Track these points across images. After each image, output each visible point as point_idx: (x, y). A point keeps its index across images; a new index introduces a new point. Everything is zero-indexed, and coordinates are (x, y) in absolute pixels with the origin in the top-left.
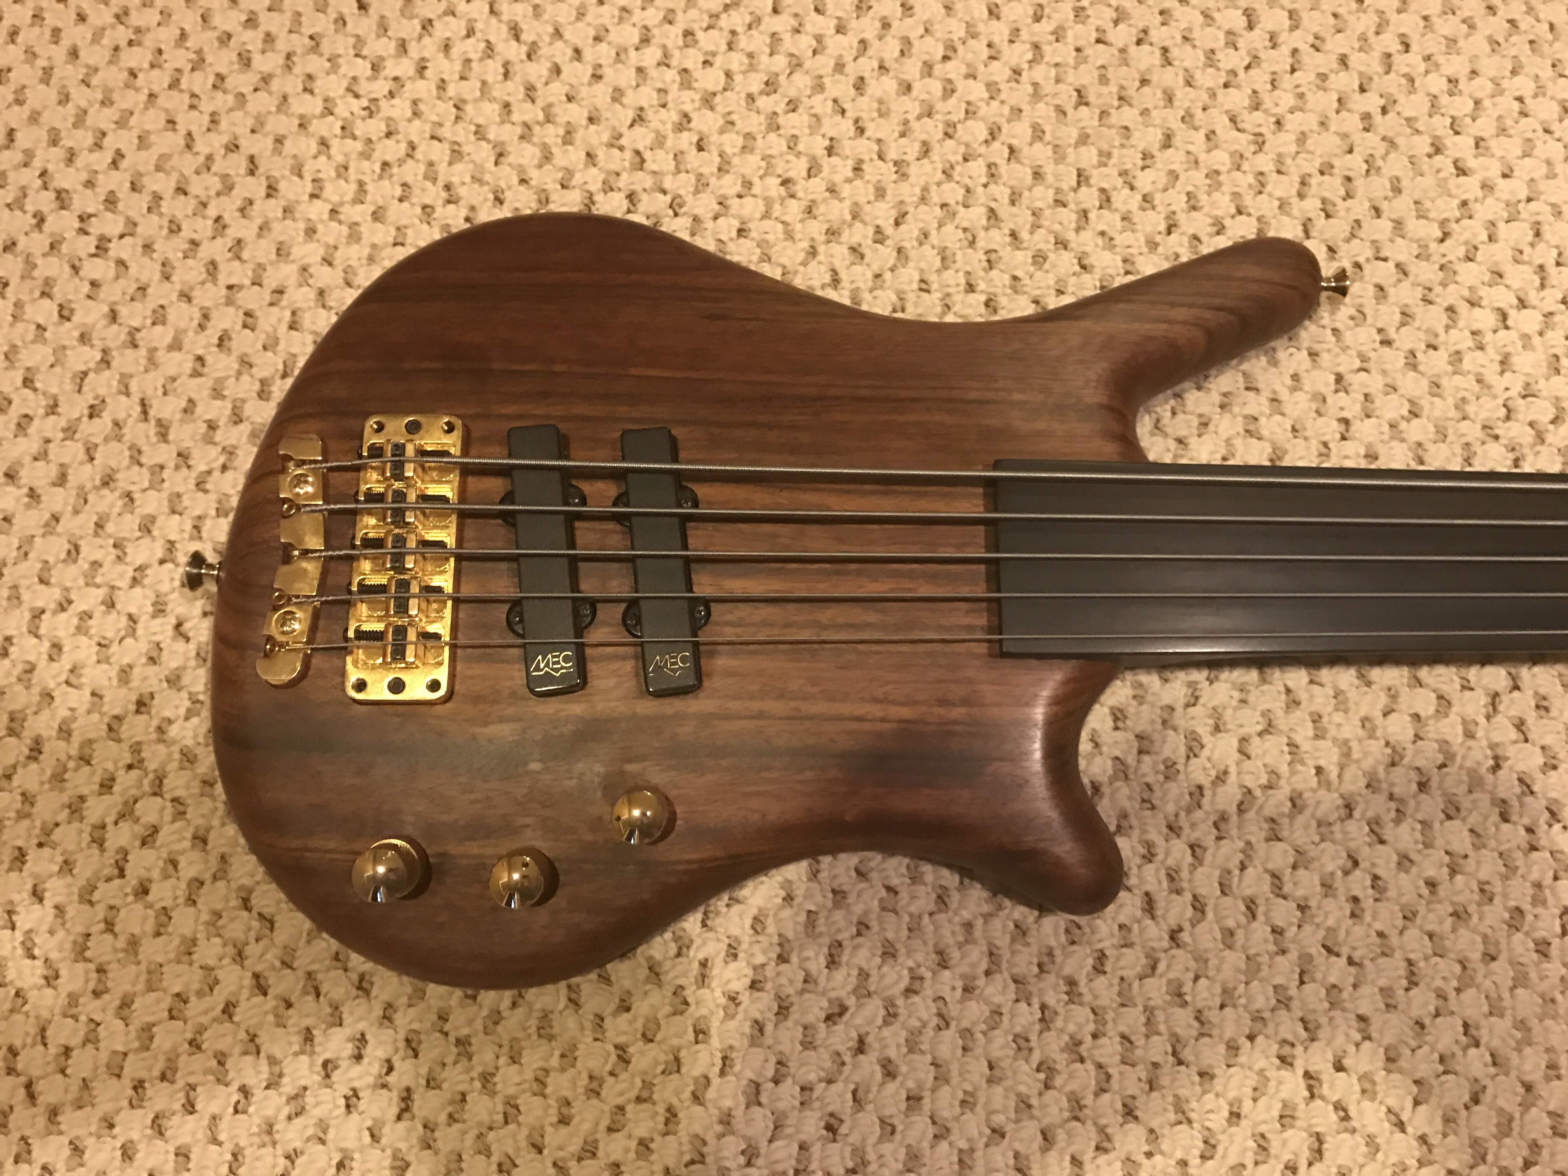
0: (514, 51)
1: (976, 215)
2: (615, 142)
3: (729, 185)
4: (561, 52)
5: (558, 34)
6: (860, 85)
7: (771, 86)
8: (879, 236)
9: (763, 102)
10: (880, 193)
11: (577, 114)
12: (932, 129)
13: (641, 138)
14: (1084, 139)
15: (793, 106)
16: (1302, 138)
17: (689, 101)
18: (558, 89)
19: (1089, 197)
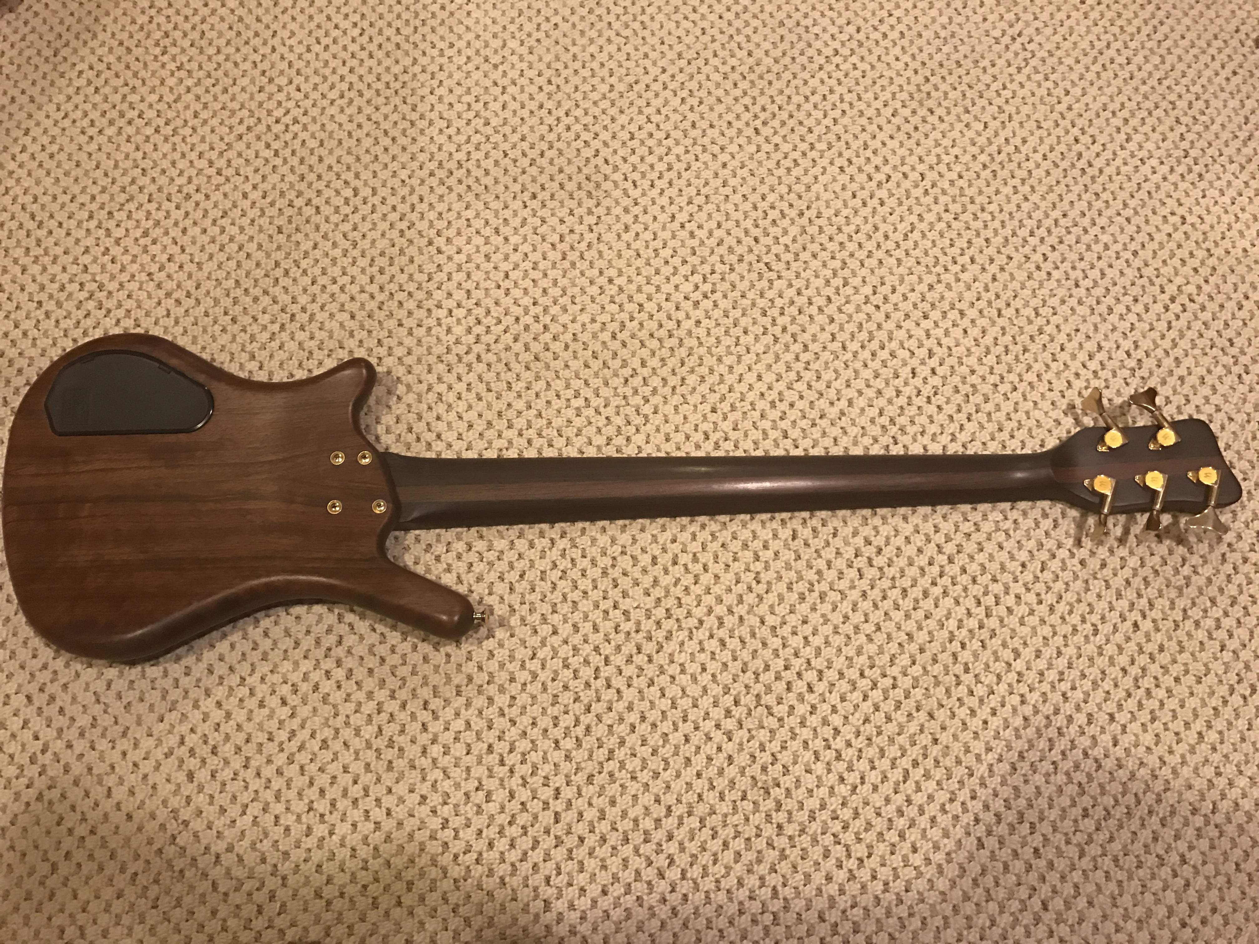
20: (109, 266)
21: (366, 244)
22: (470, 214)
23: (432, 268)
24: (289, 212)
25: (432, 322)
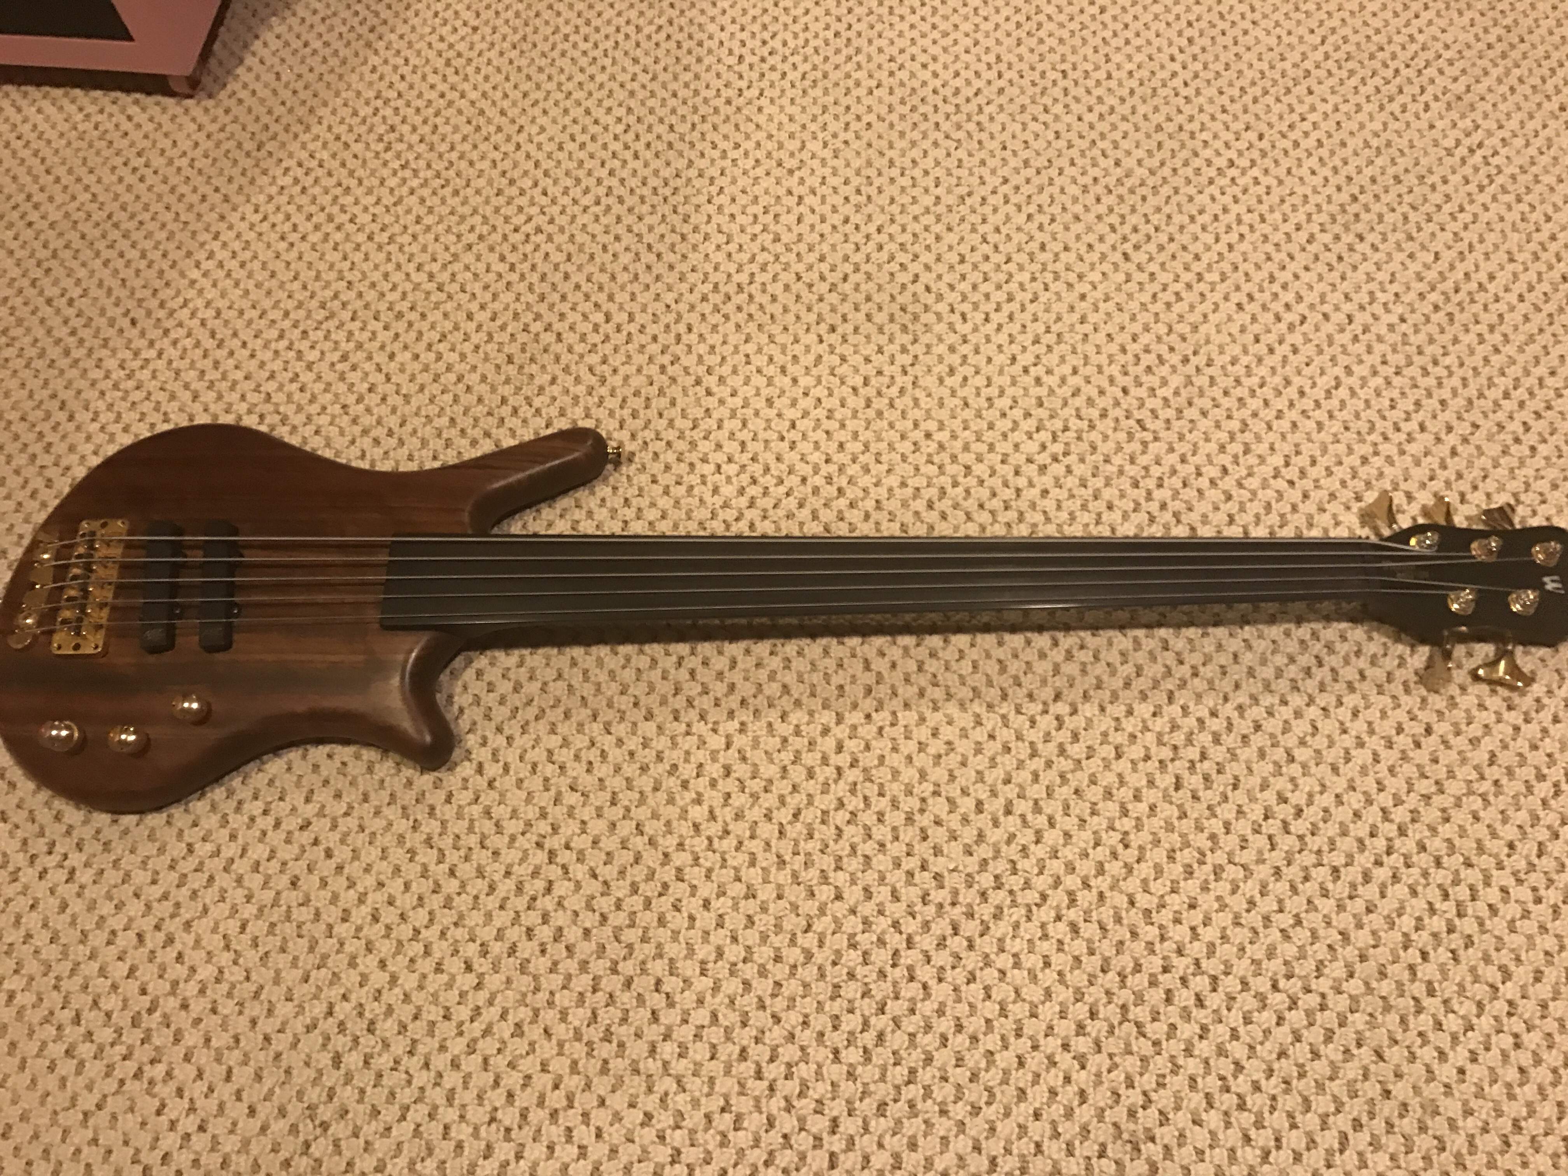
0: (209, 344)
1: (444, 421)
2: (257, 390)
3: (314, 409)
4: (236, 343)
5: (235, 334)
6: (392, 356)
7: (344, 358)
8: (390, 433)
9: (339, 367)
10: (394, 410)
11: (239, 375)
12: (426, 378)
13: (271, 386)
14: (507, 381)
15: (354, 368)
16: (626, 378)
17: (299, 366)
18: (231, 362)
19: (506, 411)
20: (297, 396)
21: (617, 380)
22: (750, 348)
23: (699, 413)
24: (522, 338)
25: (695, 479)
